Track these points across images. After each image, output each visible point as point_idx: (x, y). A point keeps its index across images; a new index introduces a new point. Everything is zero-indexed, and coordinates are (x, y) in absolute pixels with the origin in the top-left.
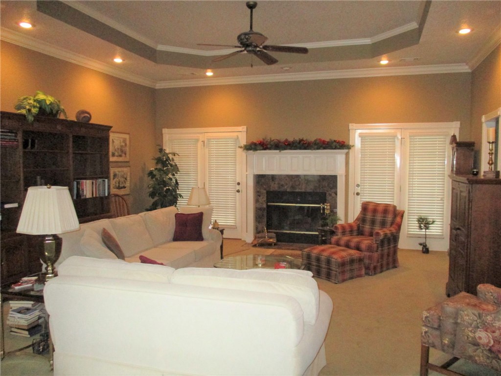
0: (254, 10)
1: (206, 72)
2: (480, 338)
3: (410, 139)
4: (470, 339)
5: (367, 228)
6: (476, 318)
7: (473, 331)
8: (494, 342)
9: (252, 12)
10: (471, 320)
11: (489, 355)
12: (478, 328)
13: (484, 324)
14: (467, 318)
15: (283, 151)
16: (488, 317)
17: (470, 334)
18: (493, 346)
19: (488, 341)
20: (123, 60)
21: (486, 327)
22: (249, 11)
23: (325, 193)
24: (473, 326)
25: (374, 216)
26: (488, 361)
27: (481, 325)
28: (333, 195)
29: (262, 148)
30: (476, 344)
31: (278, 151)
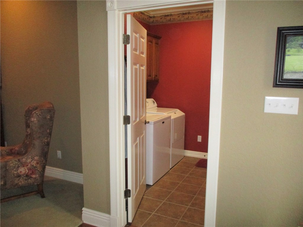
4: (15, 175)
6: (17, 162)
7: (16, 170)
8: (28, 170)
10: (14, 165)
11: (27, 178)
12: (19, 167)
13: (22, 164)
14: (12, 164)
16: (23, 160)
17: (15, 172)
18: (28, 173)
19: (25, 172)
21: (24, 165)
24: (16, 167)
26: (26, 182)
27: (21, 165)
30: (19, 176)
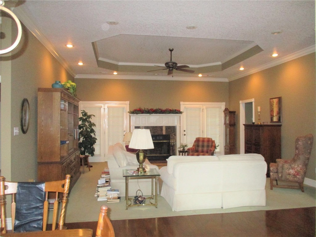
0: (172, 52)
1: (114, 72)
2: (291, 172)
3: (206, 109)
5: (200, 149)
6: (289, 166)
8: (295, 172)
9: (171, 53)
11: (294, 177)
14: (286, 167)
15: (151, 115)
16: (293, 165)
17: (287, 172)
18: (295, 174)
20: (83, 64)
21: (293, 168)
22: (170, 52)
23: (169, 135)
24: (288, 169)
25: (203, 143)
26: (293, 179)
27: (291, 168)
28: (174, 135)
29: (141, 113)
30: (289, 174)
31: (149, 114)
